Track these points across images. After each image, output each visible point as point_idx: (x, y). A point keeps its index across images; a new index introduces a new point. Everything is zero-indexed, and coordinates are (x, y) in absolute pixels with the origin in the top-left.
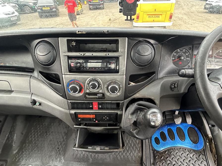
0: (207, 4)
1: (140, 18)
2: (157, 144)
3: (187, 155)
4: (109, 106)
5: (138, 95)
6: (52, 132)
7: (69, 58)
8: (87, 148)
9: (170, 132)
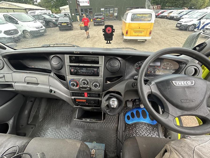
0: (178, 23)
1: (128, 33)
2: (128, 120)
3: (143, 126)
4: (94, 95)
5: (111, 89)
6: (63, 109)
7: (70, 66)
8: (82, 120)
9: (138, 113)
